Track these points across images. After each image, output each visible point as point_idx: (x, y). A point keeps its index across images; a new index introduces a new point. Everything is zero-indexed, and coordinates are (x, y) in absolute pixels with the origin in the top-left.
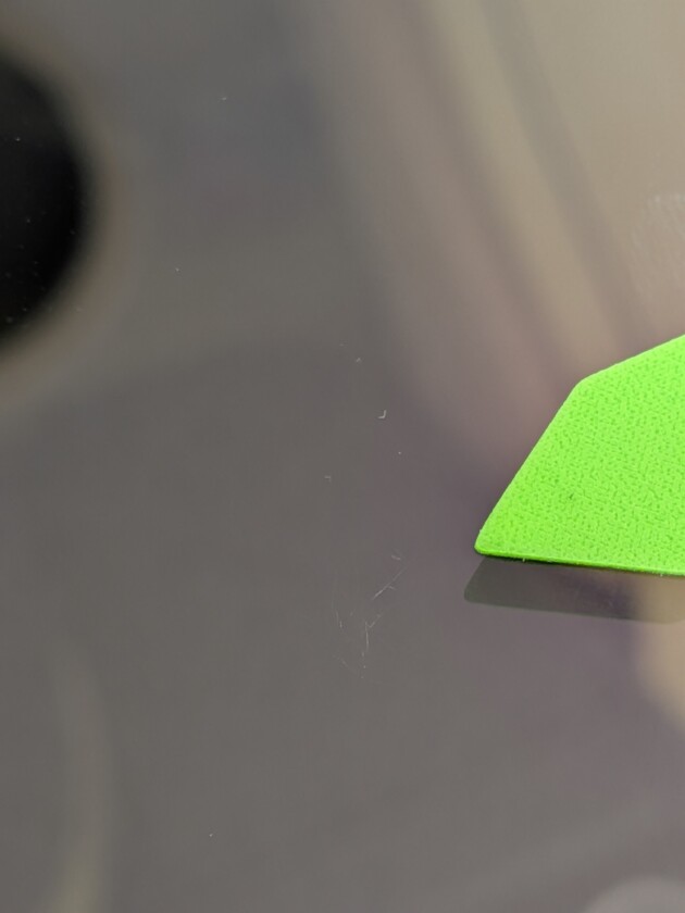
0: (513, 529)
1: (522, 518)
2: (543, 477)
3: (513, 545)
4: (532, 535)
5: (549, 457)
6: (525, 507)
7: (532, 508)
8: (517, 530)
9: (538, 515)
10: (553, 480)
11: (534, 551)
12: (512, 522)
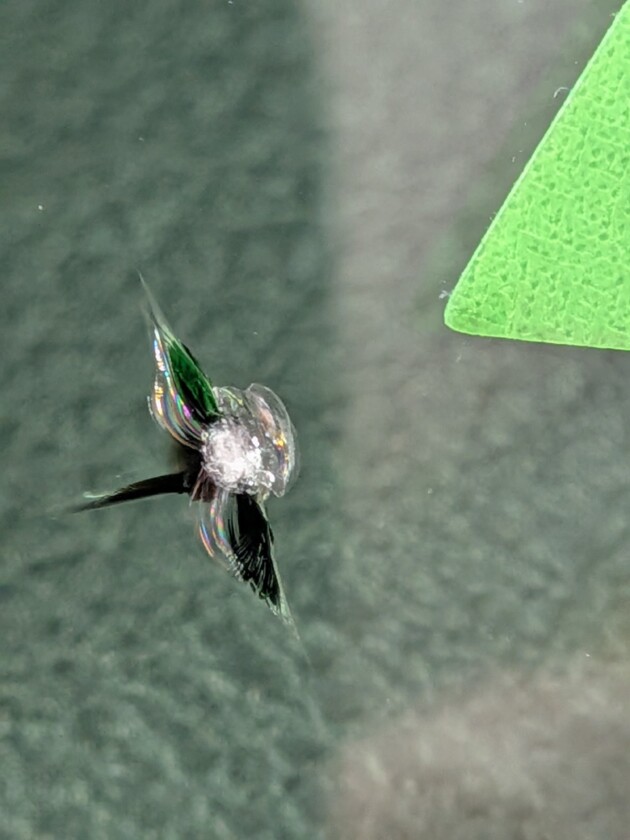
0: (527, 283)
1: (546, 254)
2: (594, 153)
3: (526, 321)
4: (566, 294)
5: (610, 102)
6: (554, 228)
7: (570, 231)
8: (534, 285)
9: (581, 247)
10: (618, 157)
11: (568, 334)
12: (524, 266)
